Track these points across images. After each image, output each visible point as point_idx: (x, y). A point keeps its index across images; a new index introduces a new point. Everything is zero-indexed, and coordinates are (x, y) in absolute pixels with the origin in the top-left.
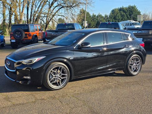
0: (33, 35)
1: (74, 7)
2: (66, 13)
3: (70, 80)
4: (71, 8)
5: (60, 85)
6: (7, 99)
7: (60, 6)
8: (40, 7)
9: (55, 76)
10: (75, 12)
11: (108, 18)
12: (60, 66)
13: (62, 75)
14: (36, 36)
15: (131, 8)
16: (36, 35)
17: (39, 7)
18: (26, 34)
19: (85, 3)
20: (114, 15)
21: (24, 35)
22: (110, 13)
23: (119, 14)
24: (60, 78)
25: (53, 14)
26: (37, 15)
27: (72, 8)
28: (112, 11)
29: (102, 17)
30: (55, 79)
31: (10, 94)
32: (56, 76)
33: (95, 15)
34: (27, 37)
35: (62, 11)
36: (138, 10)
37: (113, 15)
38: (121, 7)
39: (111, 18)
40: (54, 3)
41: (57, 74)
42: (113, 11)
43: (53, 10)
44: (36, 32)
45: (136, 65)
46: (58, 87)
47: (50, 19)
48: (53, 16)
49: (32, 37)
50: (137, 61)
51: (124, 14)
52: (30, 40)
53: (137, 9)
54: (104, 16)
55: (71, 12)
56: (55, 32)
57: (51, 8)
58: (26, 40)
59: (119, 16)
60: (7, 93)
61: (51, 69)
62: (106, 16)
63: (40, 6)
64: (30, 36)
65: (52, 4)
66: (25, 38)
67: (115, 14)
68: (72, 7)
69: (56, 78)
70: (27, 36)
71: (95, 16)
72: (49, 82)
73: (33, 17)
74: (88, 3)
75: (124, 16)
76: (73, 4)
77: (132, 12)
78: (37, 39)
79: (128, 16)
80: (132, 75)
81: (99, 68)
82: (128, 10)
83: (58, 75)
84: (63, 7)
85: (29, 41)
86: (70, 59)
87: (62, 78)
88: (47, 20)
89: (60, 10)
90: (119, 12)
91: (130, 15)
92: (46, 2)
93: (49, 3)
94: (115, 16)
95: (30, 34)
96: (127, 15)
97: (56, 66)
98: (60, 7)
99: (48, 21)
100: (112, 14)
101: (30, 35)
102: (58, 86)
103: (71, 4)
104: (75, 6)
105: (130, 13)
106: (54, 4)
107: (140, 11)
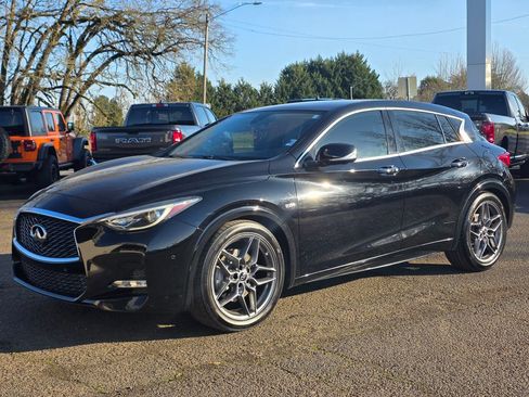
0: (42, 145)
1: (160, 54)
2: (131, 75)
3: (286, 291)
4: (149, 59)
5: (251, 311)
6: (63, 374)
7: (108, 51)
8: (39, 55)
9: (235, 276)
10: (165, 70)
11: (271, 97)
12: (252, 236)
13: (260, 271)
14: (51, 150)
15: (347, 61)
16: (53, 148)
17: (34, 54)
18: (15, 144)
19: (201, 39)
20: (292, 85)
21: (8, 148)
22: (278, 78)
23: (307, 82)
24: (253, 283)
25: (88, 76)
26: (26, 81)
27: (153, 59)
28: (285, 73)
29: (253, 92)
30: (234, 285)
31: (63, 355)
32: (239, 274)
33: (229, 86)
34: (19, 155)
35: (118, 68)
36: (369, 69)
37: (289, 86)
38: (315, 58)
39: (282, 96)
40: (88, 39)
41: (241, 268)
42: (288, 73)
43: (85, 65)
44: (49, 137)
45: (490, 232)
46: (247, 317)
47: (74, 94)
48: (88, 83)
49: (36, 152)
50: (492, 215)
51: (326, 82)
52: (31, 164)
53: (368, 64)
54: (258, 88)
55: (150, 71)
56: (125, 134)
57: (78, 59)
58: (14, 164)
59: (310, 89)
60: (47, 352)
61: (220, 247)
62: (265, 89)
63: (36, 50)
64: (32, 150)
65: (82, 43)
66: (11, 156)
67: (296, 83)
68: (155, 55)
69: (238, 281)
70: (20, 149)
71: (228, 88)
72: (216, 297)
73: (13, 91)
74: (211, 42)
75: (326, 90)
76: (158, 42)
77: (349, 74)
78: (56, 163)
79: (340, 89)
80: (479, 268)
81: (376, 244)
82: (337, 70)
83: (244, 271)
84: (121, 54)
85: (29, 169)
86: (287, 206)
87: (259, 283)
88: (64, 102)
89: (112, 64)
90: (306, 74)
91: (345, 85)
92: (59, 36)
93: (70, 39)
94: (296, 90)
95: (30, 142)
96: (334, 87)
97: (240, 236)
98: (111, 55)
99: (67, 104)
100: (284, 83)
101: (29, 146)
102: (245, 313)
103: (151, 45)
104: (166, 51)
105: (344, 80)
106: (88, 43)
107: (377, 73)
